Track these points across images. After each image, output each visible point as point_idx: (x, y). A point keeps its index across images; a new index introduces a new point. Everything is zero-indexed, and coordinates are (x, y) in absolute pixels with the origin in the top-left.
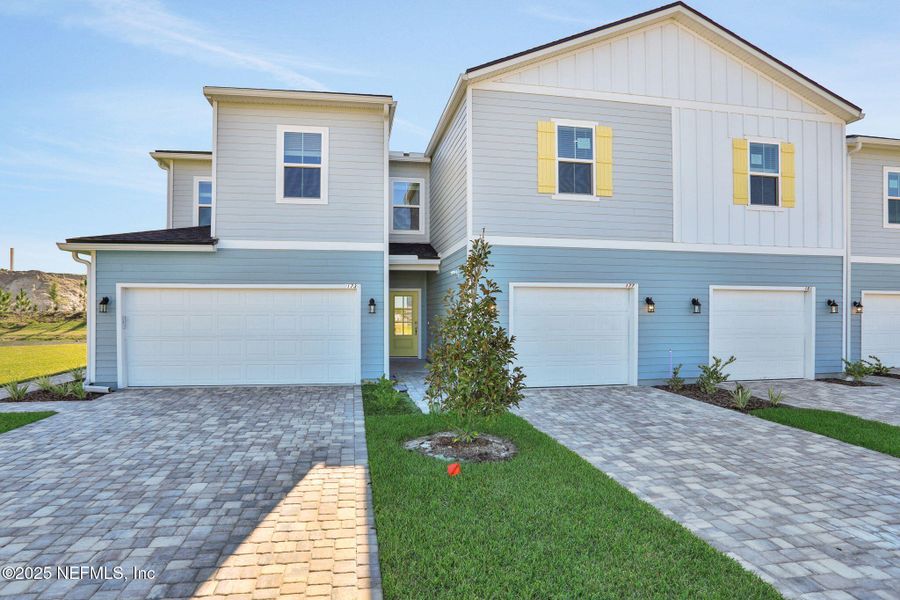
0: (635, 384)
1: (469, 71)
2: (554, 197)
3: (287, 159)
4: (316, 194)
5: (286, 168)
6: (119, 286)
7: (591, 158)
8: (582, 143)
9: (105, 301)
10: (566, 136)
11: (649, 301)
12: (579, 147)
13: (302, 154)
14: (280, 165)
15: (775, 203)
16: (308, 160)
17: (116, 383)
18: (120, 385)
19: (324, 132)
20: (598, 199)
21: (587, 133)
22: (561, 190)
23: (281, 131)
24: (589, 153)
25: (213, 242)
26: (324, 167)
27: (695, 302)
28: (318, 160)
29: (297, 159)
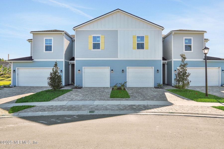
0: (109, 87)
1: (74, 28)
2: (92, 50)
3: (46, 44)
4: (51, 50)
5: (46, 46)
6: (17, 68)
7: (100, 42)
8: (98, 39)
9: (14, 71)
10: (94, 38)
11: (112, 70)
12: (97, 40)
13: (48, 43)
14: (44, 45)
15: (143, 48)
16: (49, 44)
17: (16, 85)
18: (17, 86)
19: (52, 38)
20: (101, 50)
21: (99, 37)
22: (93, 49)
23: (45, 38)
24: (99, 41)
25: (32, 60)
26: (52, 45)
27: (123, 70)
28: (51, 44)
29: (48, 44)
